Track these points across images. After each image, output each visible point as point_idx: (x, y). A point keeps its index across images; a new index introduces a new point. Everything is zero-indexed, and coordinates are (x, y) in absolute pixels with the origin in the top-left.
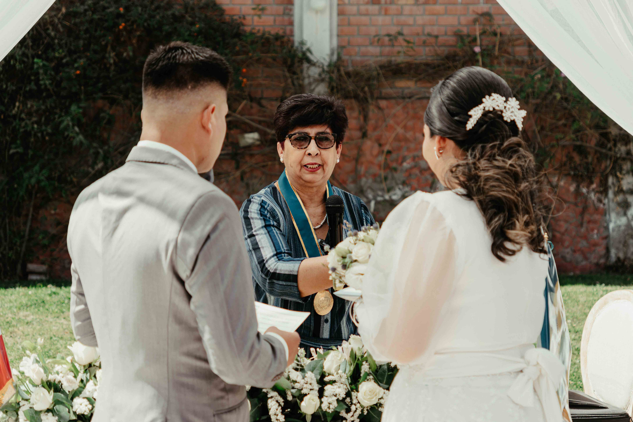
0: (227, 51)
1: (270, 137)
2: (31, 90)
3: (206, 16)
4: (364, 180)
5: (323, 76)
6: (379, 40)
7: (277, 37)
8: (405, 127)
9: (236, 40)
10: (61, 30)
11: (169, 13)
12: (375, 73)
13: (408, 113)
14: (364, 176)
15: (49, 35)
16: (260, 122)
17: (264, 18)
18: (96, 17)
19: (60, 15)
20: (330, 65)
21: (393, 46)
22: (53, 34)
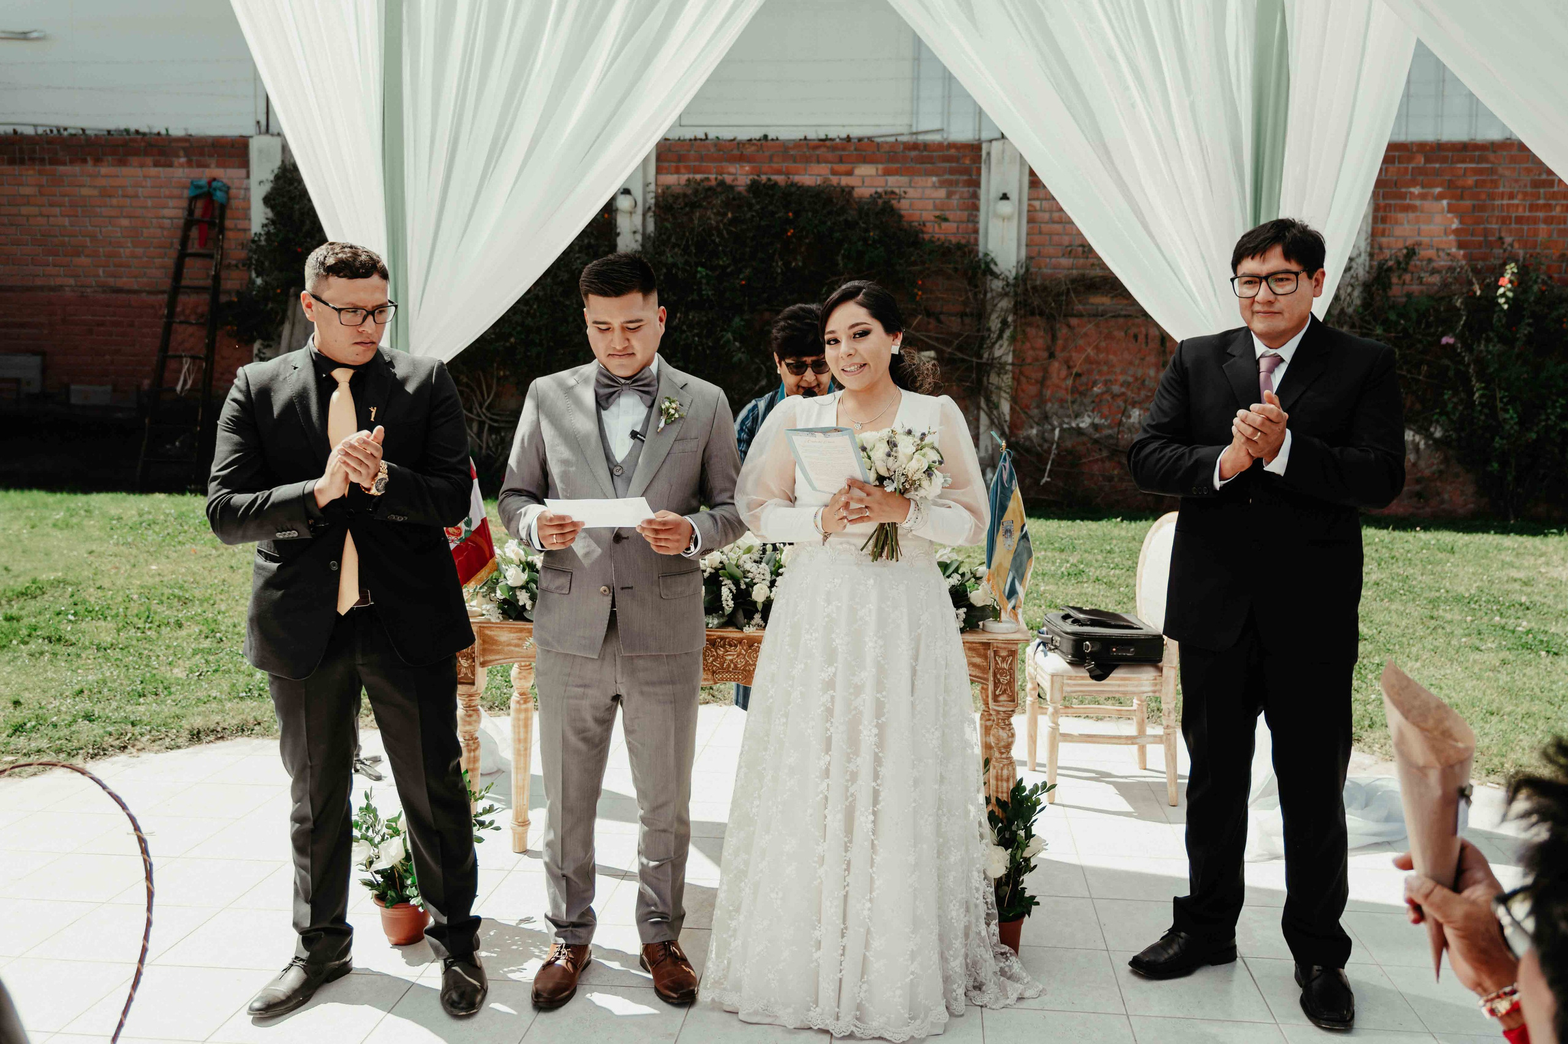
0: (901, 261)
1: (947, 356)
2: (693, 300)
3: (882, 223)
4: (1049, 405)
5: (1007, 290)
6: (1070, 252)
7: (959, 247)
8: (1097, 348)
9: (912, 249)
10: (726, 236)
11: (841, 219)
12: (1064, 287)
13: (1100, 333)
14: (1050, 400)
15: (713, 241)
16: (937, 339)
17: (944, 225)
18: (763, 223)
19: (725, 220)
20: (1016, 278)
21: (1087, 258)
22: (717, 240)
